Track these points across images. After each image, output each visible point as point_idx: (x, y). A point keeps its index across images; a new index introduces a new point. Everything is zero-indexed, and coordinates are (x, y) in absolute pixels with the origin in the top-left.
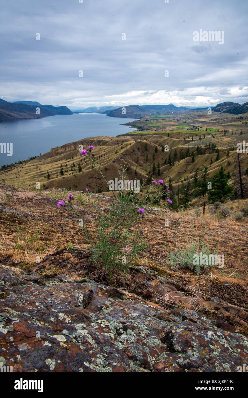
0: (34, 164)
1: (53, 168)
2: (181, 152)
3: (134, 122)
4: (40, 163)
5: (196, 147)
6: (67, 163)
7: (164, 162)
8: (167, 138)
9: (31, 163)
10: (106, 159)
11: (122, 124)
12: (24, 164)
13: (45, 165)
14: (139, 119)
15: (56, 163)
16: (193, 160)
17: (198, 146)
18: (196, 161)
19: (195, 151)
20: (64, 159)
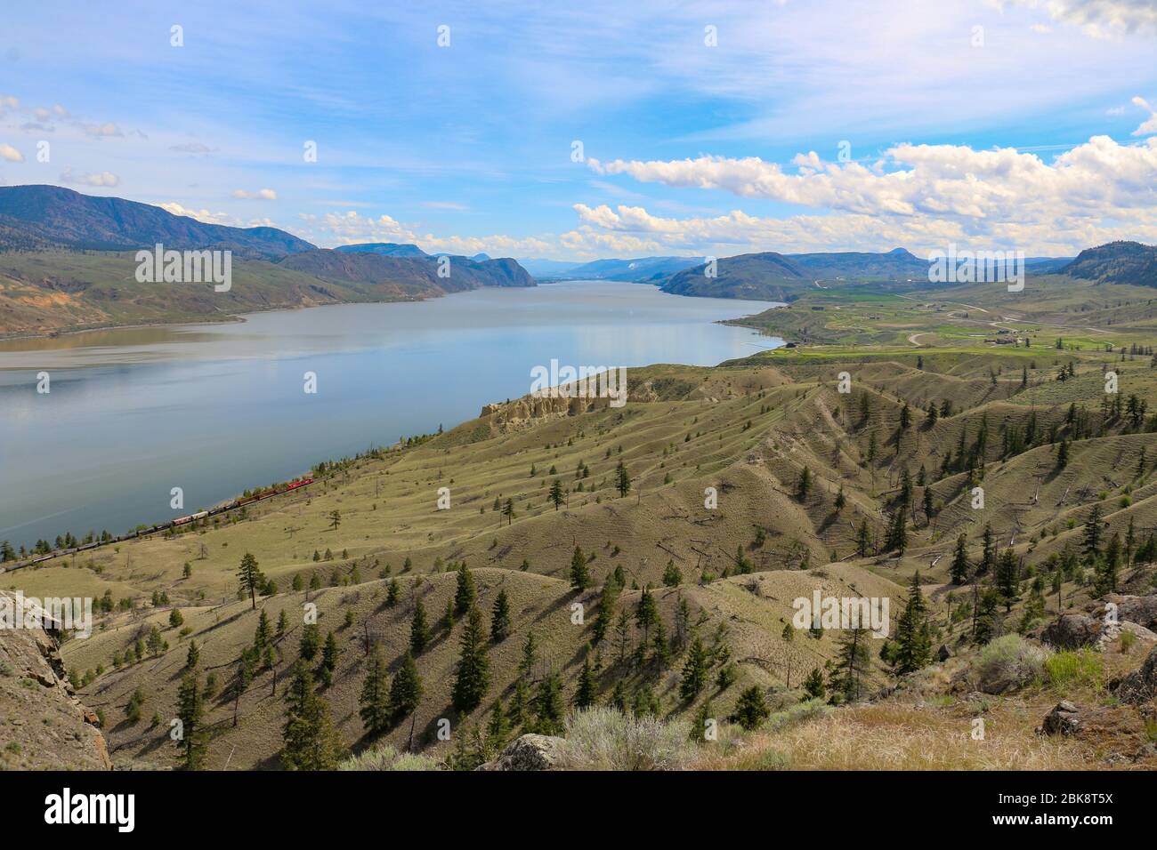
0: (425, 461)
1: (502, 479)
2: (1003, 426)
3: (769, 314)
4: (449, 457)
5: (1066, 407)
6: (554, 463)
7: (939, 464)
8: (918, 373)
9: (414, 458)
10: (713, 448)
11: (724, 322)
12: (387, 462)
13: (470, 466)
14: (785, 305)
15: (505, 461)
16: (1063, 458)
17: (1073, 405)
18: (1075, 460)
19: (1060, 423)
20: (536, 446)
